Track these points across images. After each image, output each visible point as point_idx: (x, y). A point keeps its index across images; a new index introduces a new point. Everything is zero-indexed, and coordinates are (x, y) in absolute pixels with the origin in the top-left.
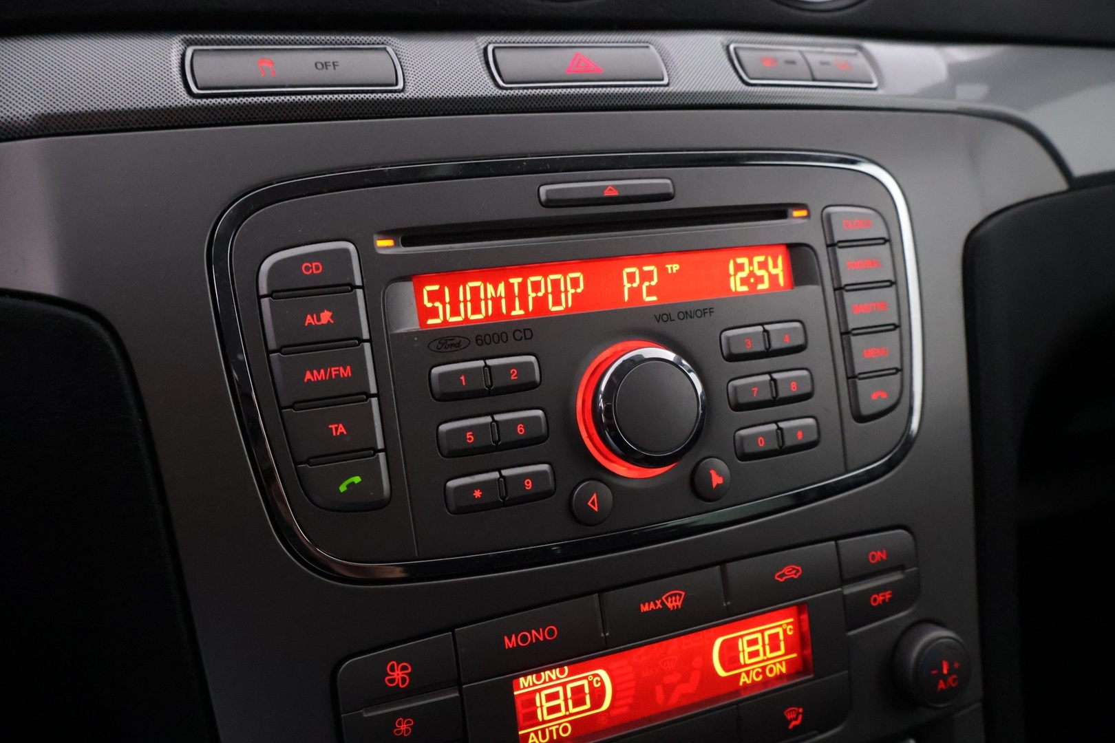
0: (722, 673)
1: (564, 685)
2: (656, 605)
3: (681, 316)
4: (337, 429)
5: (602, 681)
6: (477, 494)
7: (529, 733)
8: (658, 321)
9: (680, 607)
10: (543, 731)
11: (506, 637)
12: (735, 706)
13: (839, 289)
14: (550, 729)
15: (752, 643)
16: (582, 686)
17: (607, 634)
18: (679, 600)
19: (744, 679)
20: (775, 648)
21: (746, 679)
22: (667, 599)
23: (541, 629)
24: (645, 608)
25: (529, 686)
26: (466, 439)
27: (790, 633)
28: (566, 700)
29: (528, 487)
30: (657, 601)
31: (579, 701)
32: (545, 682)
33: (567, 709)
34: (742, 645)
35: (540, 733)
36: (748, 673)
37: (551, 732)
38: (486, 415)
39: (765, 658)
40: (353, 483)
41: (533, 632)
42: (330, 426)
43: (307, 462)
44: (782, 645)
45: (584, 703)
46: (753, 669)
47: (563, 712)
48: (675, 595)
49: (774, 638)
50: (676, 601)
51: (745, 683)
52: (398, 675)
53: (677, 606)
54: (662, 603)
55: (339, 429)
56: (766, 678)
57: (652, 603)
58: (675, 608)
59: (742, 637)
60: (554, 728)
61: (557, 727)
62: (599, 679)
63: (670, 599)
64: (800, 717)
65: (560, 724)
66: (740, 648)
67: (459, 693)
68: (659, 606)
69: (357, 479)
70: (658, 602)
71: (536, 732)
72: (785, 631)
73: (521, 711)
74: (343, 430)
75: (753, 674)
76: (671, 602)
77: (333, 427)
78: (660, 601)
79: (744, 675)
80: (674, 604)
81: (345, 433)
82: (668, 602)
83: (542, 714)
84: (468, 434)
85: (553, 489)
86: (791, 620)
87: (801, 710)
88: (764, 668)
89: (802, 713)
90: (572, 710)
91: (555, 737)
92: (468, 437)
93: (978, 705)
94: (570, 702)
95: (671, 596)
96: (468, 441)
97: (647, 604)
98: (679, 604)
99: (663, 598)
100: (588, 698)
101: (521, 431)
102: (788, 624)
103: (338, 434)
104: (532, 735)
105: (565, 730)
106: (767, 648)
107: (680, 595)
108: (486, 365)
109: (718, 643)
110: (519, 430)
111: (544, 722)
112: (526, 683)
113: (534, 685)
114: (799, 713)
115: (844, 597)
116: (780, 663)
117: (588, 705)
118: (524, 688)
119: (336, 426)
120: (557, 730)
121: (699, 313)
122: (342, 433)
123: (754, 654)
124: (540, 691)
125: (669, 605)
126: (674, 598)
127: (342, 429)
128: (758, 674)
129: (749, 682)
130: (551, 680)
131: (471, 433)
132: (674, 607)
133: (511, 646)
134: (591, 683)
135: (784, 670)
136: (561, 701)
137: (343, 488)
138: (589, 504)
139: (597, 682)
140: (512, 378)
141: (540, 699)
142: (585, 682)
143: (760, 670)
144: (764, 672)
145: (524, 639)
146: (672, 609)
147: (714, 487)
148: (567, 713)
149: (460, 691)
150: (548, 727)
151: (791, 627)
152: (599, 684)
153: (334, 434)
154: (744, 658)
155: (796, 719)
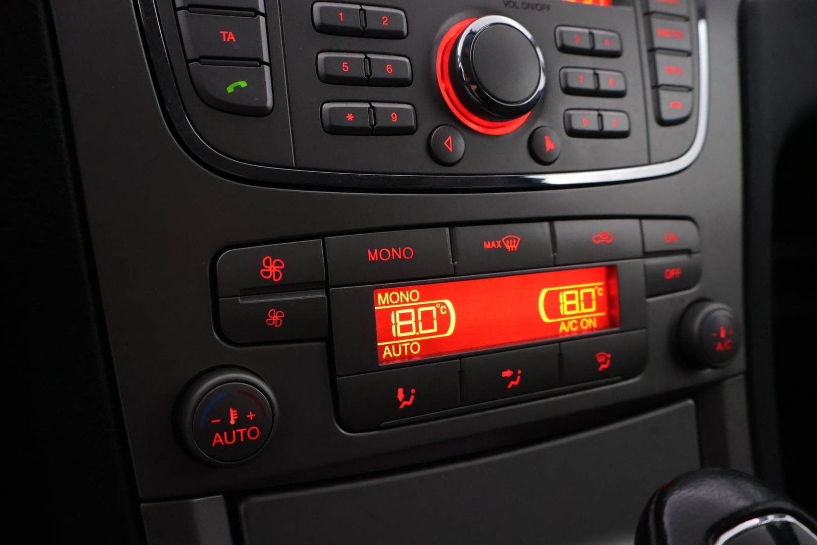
0: (545, 319)
1: (416, 308)
2: (496, 244)
3: (525, 6)
4: (227, 35)
5: (447, 310)
6: (350, 117)
7: (385, 345)
8: (506, 6)
9: (516, 250)
10: (396, 345)
11: (369, 251)
12: (557, 344)
13: (648, 14)
14: (403, 345)
15: (570, 297)
16: (431, 312)
17: (456, 263)
18: (516, 244)
19: (563, 327)
20: (588, 305)
21: (565, 328)
22: (505, 241)
23: (400, 249)
24: (488, 246)
25: (386, 304)
26: (342, 68)
27: (600, 294)
28: (417, 321)
29: (394, 119)
30: (497, 241)
31: (427, 324)
32: (399, 303)
33: (417, 330)
34: (563, 297)
35: (393, 347)
36: (566, 322)
37: (403, 348)
38: (360, 52)
39: (580, 312)
40: (239, 87)
41: (393, 250)
42: (221, 32)
43: (198, 60)
44: (594, 303)
45: (432, 327)
46: (571, 320)
47: (413, 333)
48: (513, 239)
49: (588, 296)
50: (513, 244)
51: (563, 330)
52: (272, 269)
53: (514, 249)
54: (502, 243)
55: (229, 36)
56: (580, 330)
57: (493, 243)
58: (512, 250)
59: (563, 291)
60: (406, 345)
61: (409, 344)
62: (445, 308)
63: (508, 242)
64: (608, 362)
65: (411, 342)
66: (561, 301)
67: (326, 295)
68: (499, 245)
69: (243, 84)
70: (499, 243)
71: (390, 346)
72: (596, 292)
73: (379, 325)
74: (233, 38)
75: (570, 324)
76: (509, 245)
77: (224, 33)
78: (500, 241)
79: (563, 324)
80: (512, 246)
81: (234, 41)
82: (506, 244)
83: (396, 331)
84: (344, 63)
85: (415, 128)
86: (601, 283)
87: (609, 356)
88: (579, 320)
89: (611, 359)
90: (422, 332)
91: (406, 353)
92: (344, 66)
93: (742, 377)
94: (420, 324)
95: (509, 239)
96: (344, 69)
97: (489, 243)
98: (516, 247)
99: (503, 240)
100: (435, 322)
101: (390, 70)
102: (600, 286)
103: (228, 40)
104: (387, 348)
105: (415, 348)
106: (582, 304)
107: (517, 240)
108: (361, 9)
109: (544, 292)
110: (388, 69)
111: (398, 338)
112: (383, 300)
113: (390, 304)
114: (607, 359)
115: (645, 267)
116: (592, 318)
117: (435, 330)
118: (382, 305)
119: (227, 33)
120: (409, 347)
121: (539, 7)
122: (231, 40)
123: (572, 307)
124: (395, 309)
125: (508, 247)
126: (511, 242)
127: (231, 37)
128: (574, 325)
129: (566, 330)
130: (405, 302)
131: (346, 63)
132: (511, 248)
133: (373, 259)
134: (438, 310)
135: (595, 325)
136: (412, 322)
137: (230, 89)
138: (445, 143)
139: (444, 310)
140: (384, 24)
141: (395, 317)
142: (433, 308)
143: (576, 322)
144: (578, 324)
145: (385, 254)
146: (509, 250)
147: (547, 151)
148: (418, 333)
149: (328, 293)
150: (401, 343)
151: (600, 289)
152: (445, 312)
153: (225, 40)
154: (563, 310)
155: (605, 363)
